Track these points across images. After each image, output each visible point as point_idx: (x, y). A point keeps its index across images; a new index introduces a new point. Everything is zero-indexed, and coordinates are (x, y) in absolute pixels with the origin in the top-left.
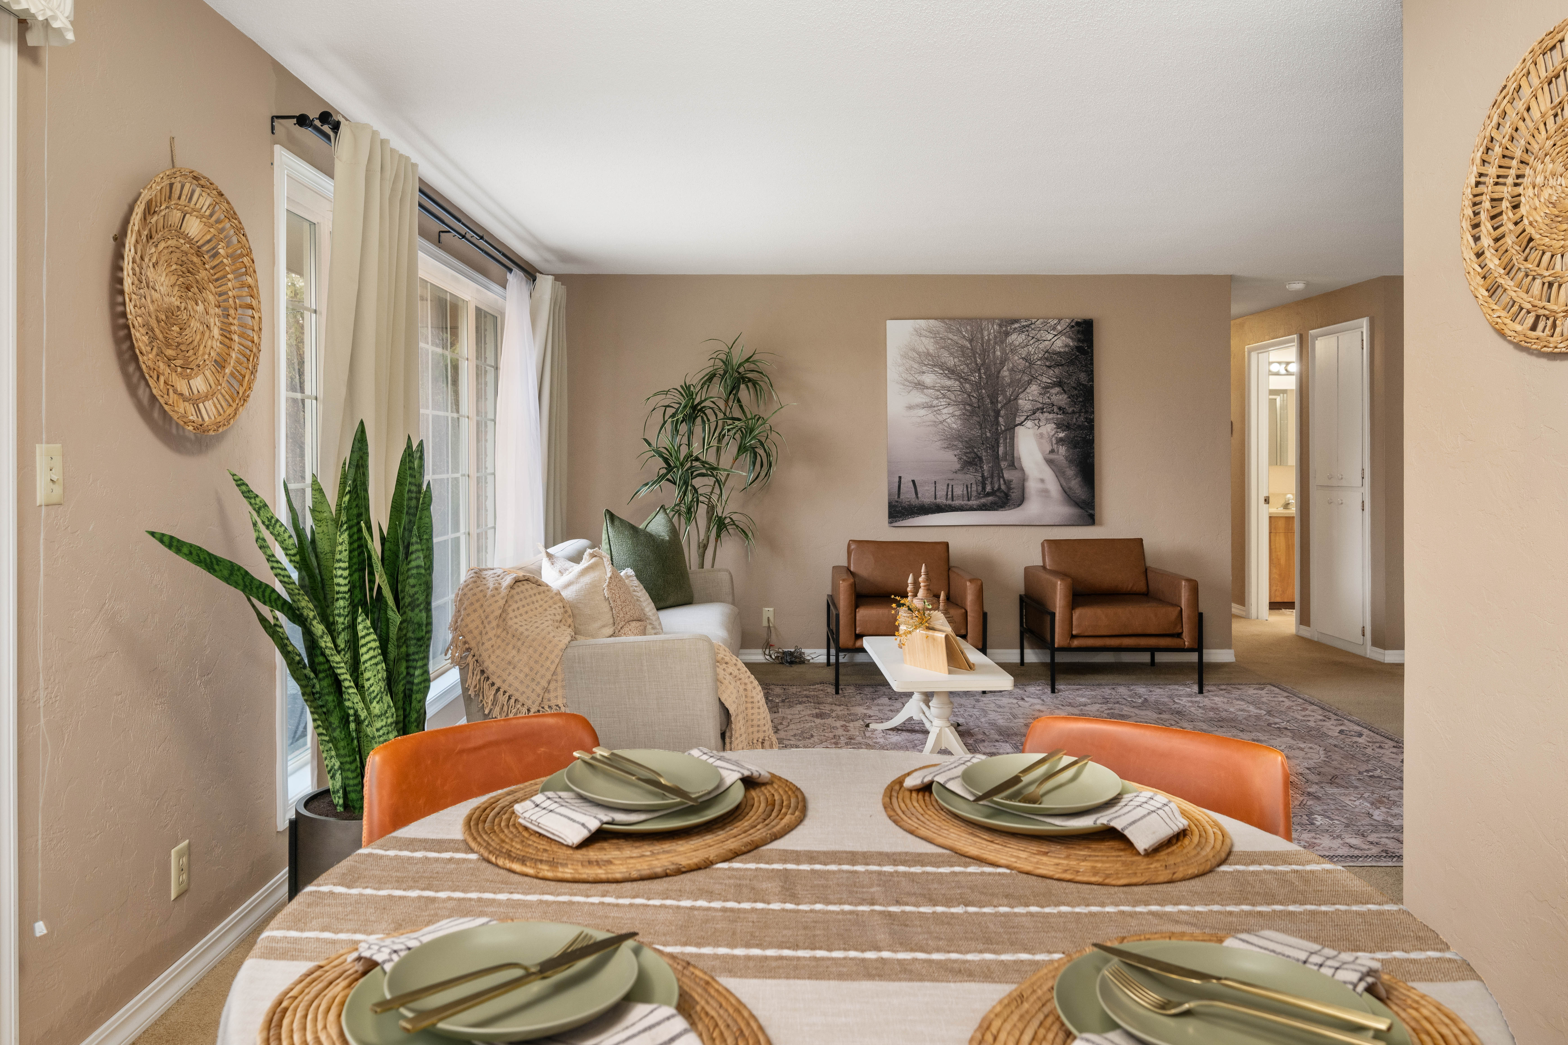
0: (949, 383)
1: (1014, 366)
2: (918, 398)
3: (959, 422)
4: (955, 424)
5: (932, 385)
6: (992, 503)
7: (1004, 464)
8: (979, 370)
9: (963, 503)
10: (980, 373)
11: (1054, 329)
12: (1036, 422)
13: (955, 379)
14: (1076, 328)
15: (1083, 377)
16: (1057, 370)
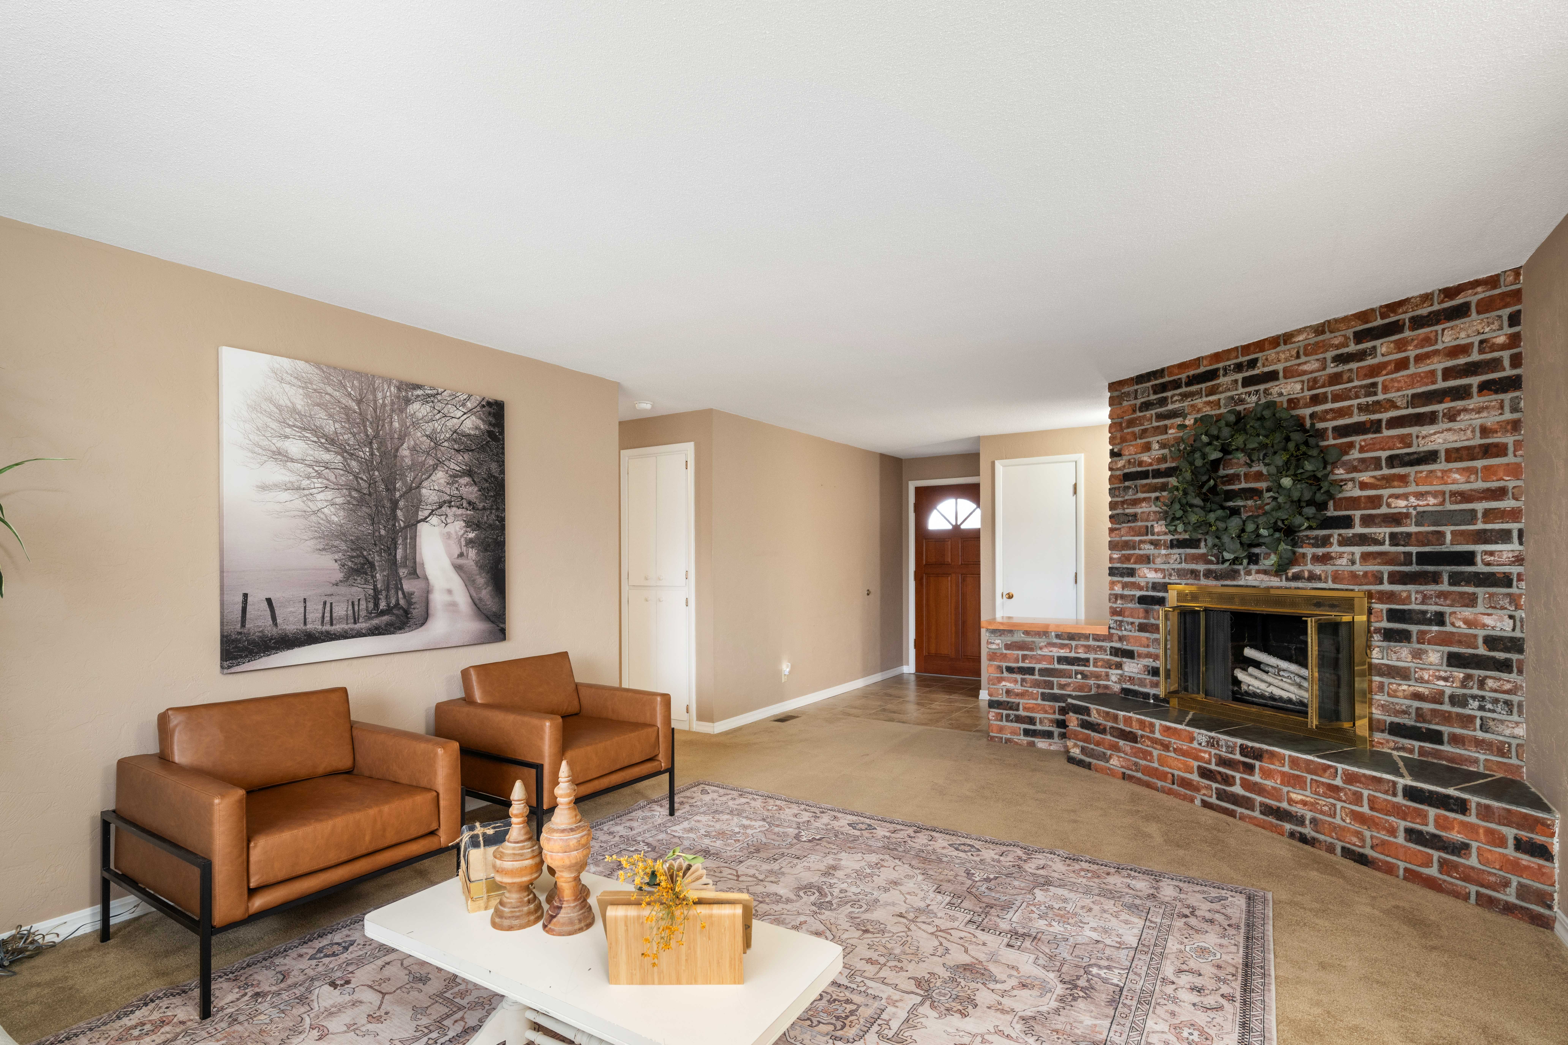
0: (327, 457)
1: (416, 444)
2: (278, 474)
3: (342, 513)
4: (336, 516)
5: (299, 456)
6: (387, 625)
7: (403, 572)
8: (371, 443)
9: (346, 627)
10: (371, 448)
11: (464, 405)
12: (443, 518)
13: (336, 453)
14: (487, 409)
15: (494, 466)
16: (466, 456)
